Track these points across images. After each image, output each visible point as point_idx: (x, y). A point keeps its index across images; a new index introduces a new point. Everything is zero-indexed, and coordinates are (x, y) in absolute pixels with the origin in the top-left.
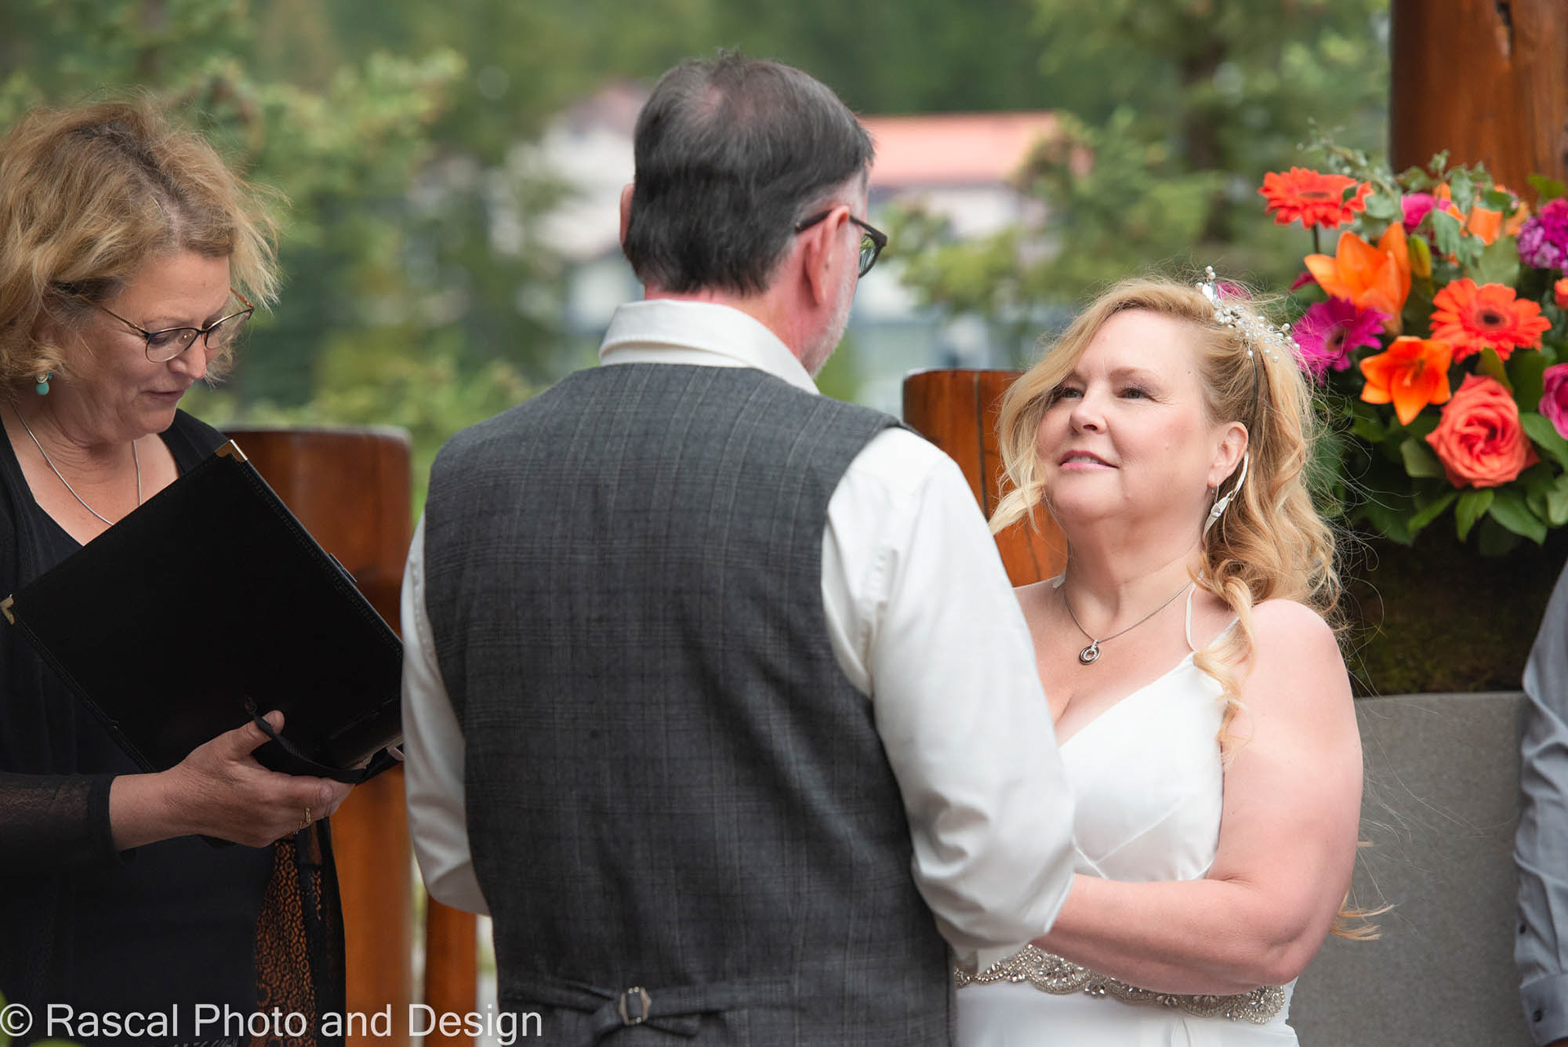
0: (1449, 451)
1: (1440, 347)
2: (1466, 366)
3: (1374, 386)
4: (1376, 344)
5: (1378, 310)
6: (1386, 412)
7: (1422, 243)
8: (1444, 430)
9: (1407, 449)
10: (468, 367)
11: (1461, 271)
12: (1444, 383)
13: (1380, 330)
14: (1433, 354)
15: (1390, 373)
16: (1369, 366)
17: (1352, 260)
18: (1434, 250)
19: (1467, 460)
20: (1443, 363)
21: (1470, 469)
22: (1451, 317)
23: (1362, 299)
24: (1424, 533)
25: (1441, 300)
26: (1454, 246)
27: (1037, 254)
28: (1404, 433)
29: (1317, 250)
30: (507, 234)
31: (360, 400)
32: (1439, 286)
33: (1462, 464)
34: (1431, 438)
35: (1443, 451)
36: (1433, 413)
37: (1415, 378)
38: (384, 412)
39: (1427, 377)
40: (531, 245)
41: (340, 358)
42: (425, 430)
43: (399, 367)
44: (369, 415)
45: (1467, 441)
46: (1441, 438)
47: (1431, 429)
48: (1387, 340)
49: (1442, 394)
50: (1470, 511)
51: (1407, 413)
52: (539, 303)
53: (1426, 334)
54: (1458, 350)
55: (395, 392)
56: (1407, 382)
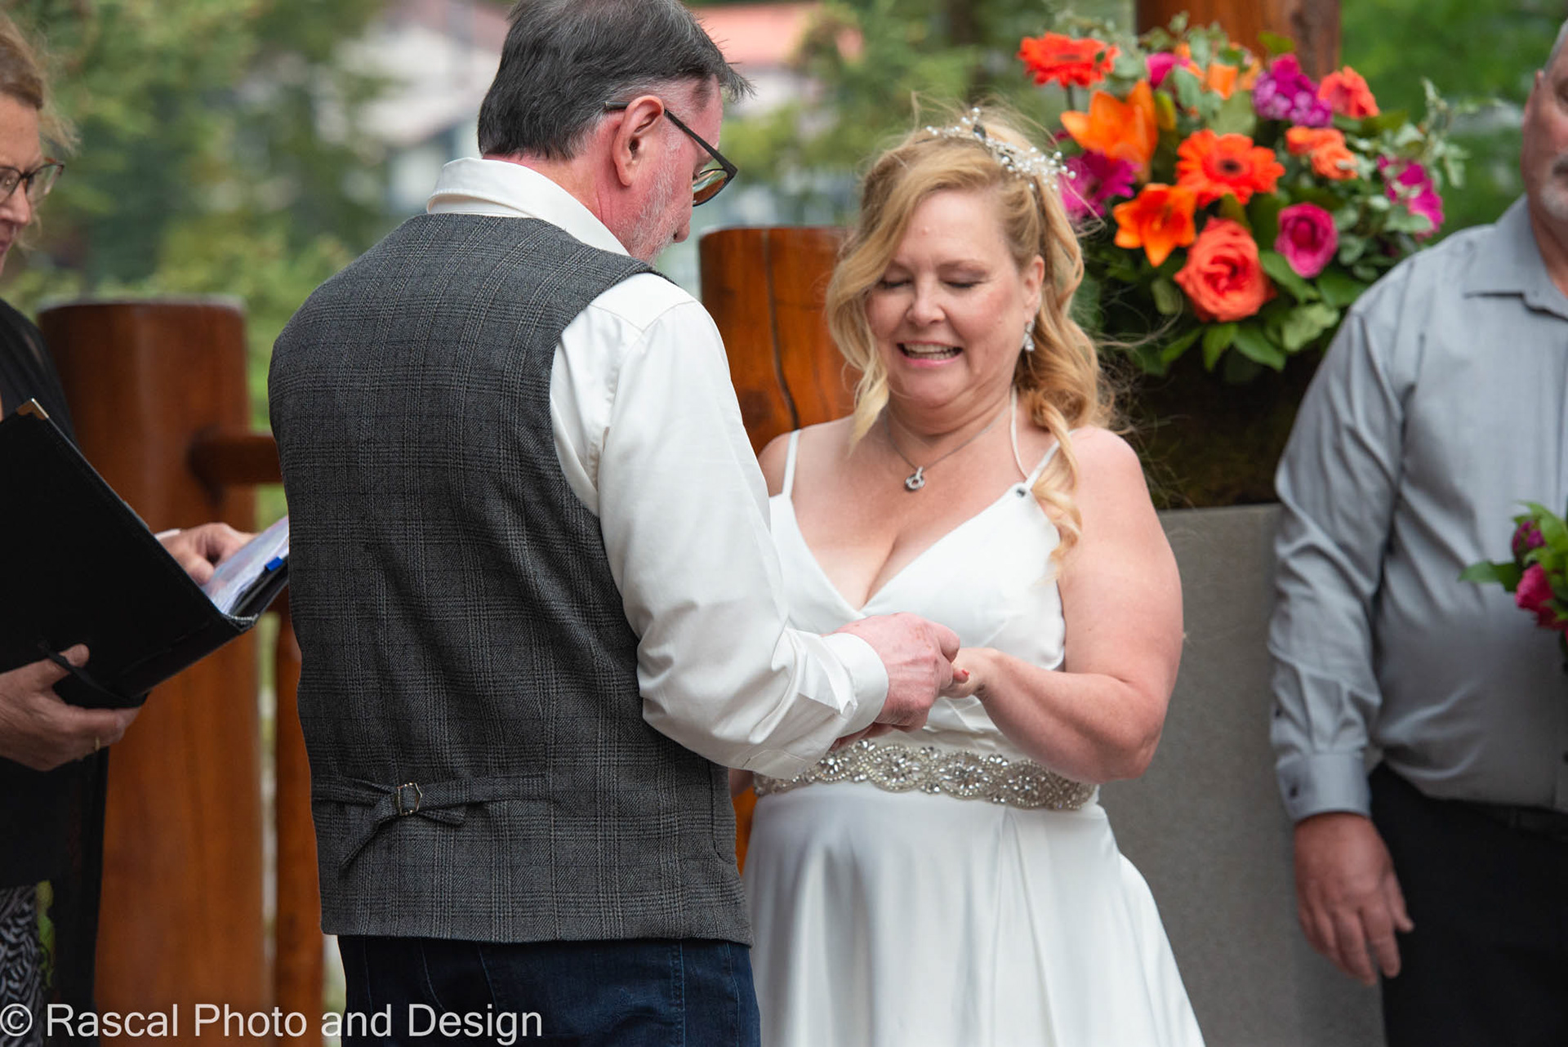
0: (1196, 289)
1: (1185, 194)
2: (1209, 210)
3: (1127, 230)
4: (1128, 192)
5: (1130, 163)
6: (1138, 255)
7: (1166, 98)
8: (1191, 269)
9: (1159, 289)
10: (296, 246)
11: (1202, 124)
12: (1190, 227)
13: (1132, 180)
14: (1179, 201)
15: (1141, 218)
16: (1122, 213)
17: (1104, 116)
18: (1178, 105)
19: (1212, 295)
20: (1188, 207)
21: (1215, 304)
22: (1194, 166)
23: (1114, 150)
24: (1176, 366)
25: (1185, 151)
26: (1196, 101)
27: (815, 128)
28: (1155, 274)
29: (1071, 107)
30: (332, 123)
31: (198, 275)
32: (1183, 137)
33: (1209, 300)
34: (1180, 277)
35: (1190, 289)
36: (1180, 254)
37: (1164, 223)
38: (220, 286)
39: (1174, 222)
40: (355, 133)
41: (179, 240)
42: (260, 303)
43: (235, 245)
44: (207, 287)
45: (1211, 279)
46: (1188, 277)
47: (1179, 268)
48: (1137, 188)
49: (1188, 236)
50: (1216, 343)
51: (1157, 255)
52: (362, 188)
53: (1172, 181)
54: (1201, 196)
55: (231, 269)
56: (1157, 226)
